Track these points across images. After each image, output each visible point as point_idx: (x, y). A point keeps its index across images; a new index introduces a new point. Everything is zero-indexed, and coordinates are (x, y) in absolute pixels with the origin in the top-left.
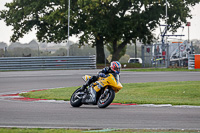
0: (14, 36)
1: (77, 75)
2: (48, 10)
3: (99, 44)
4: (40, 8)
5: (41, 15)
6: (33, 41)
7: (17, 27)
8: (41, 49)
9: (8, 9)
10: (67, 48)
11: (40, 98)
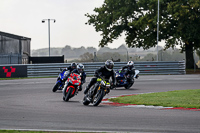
0: (102, 41)
1: (166, 80)
2: (137, 14)
3: (188, 49)
4: (129, 13)
5: (130, 20)
6: (122, 46)
7: (106, 32)
8: (130, 54)
9: (97, 14)
10: (156, 53)
11: (129, 103)
